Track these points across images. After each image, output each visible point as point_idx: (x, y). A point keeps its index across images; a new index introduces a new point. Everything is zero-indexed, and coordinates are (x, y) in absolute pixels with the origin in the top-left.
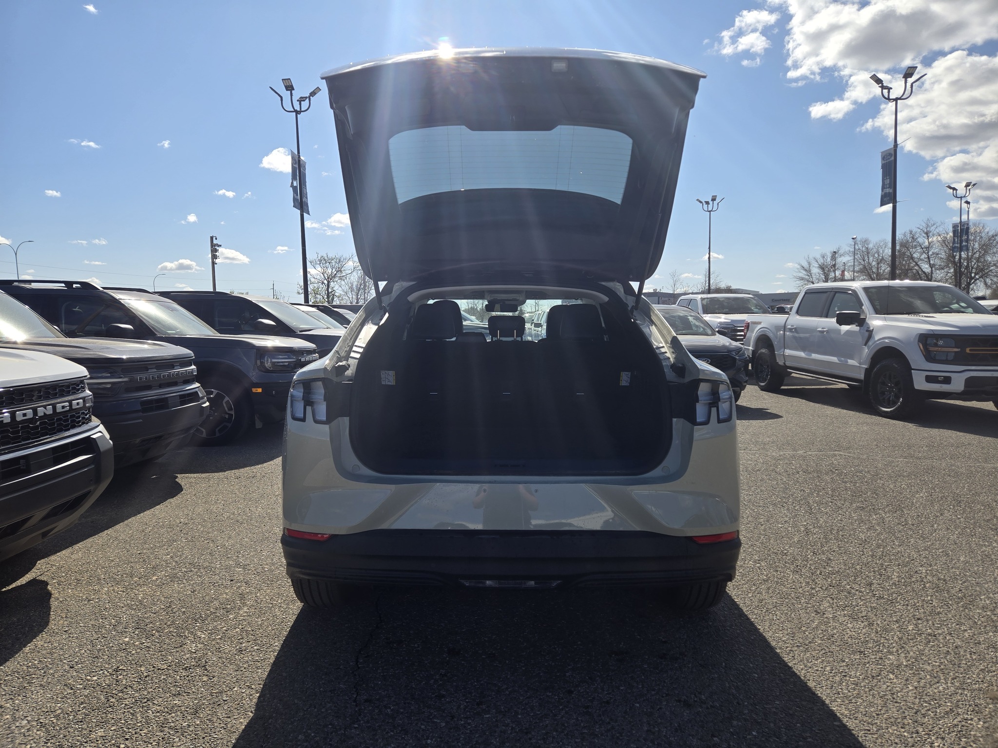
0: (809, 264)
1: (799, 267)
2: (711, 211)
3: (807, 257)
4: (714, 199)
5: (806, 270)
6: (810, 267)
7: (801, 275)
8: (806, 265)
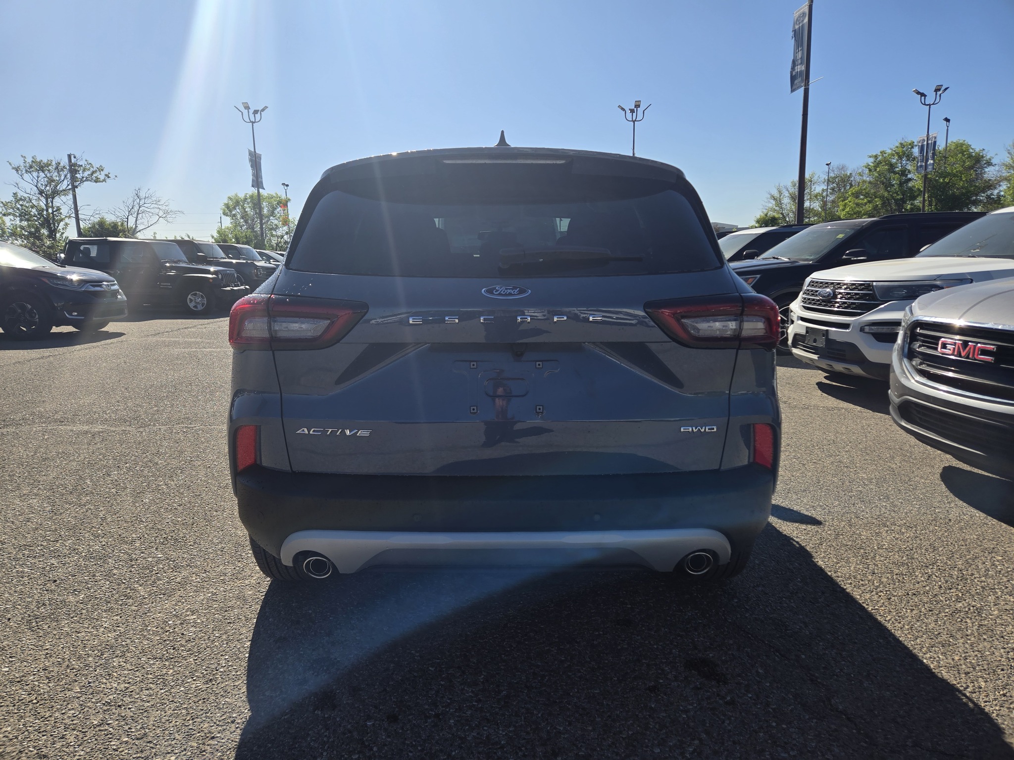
0: (780, 192)
1: (769, 196)
2: (635, 121)
3: (778, 185)
4: (637, 106)
5: (775, 199)
6: (780, 196)
7: (770, 205)
8: (776, 195)
